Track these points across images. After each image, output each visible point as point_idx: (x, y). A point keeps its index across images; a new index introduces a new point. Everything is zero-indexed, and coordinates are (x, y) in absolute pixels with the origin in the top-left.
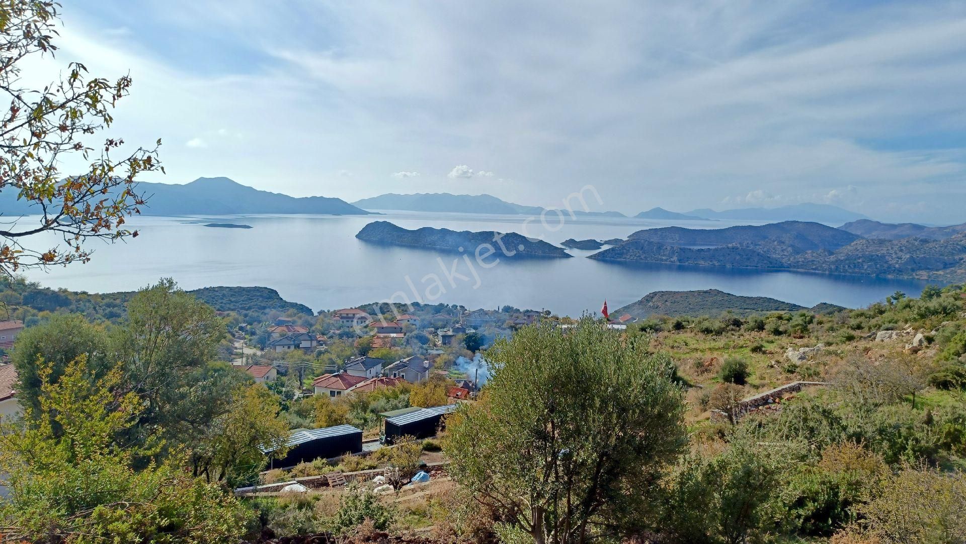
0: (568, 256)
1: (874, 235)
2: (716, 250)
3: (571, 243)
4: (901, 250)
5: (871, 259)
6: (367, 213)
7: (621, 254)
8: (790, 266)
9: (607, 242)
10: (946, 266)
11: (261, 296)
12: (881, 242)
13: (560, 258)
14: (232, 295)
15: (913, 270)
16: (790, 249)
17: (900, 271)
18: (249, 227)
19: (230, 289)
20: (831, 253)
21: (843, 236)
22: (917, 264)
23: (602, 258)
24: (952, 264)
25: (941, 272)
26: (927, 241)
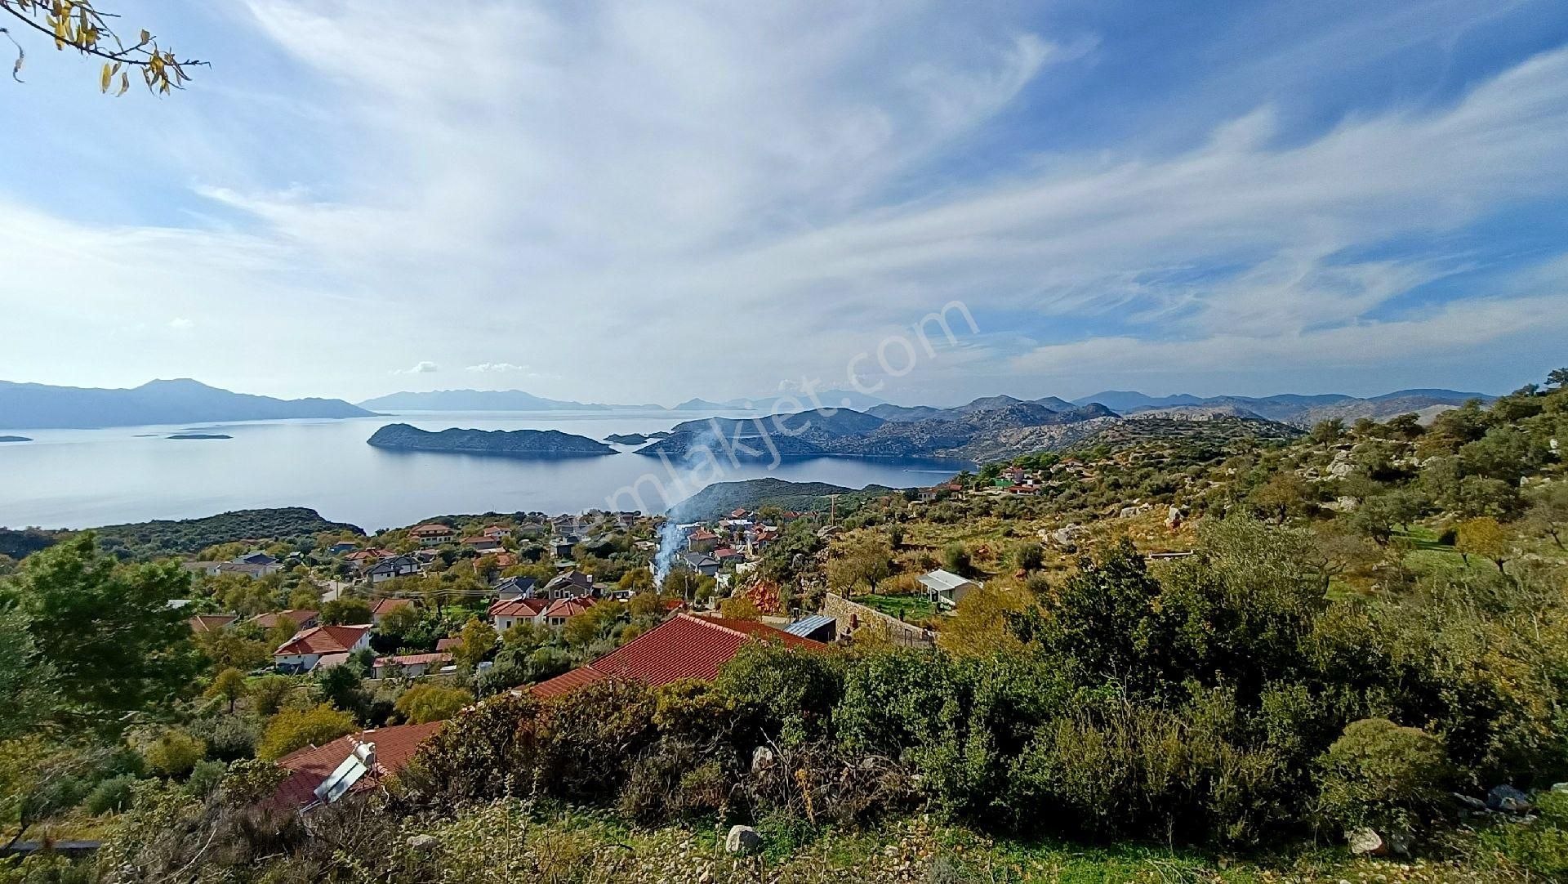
0: (614, 452)
1: (895, 418)
3: (616, 438)
4: (922, 431)
5: (898, 440)
6: (378, 415)
9: (650, 436)
11: (301, 519)
12: (905, 424)
13: (606, 454)
14: (262, 520)
15: (933, 449)
16: (826, 435)
17: (922, 450)
18: (228, 437)
19: (259, 512)
20: (864, 437)
21: (869, 420)
22: (936, 444)
23: (650, 453)
24: (964, 443)
25: (955, 450)
26: (941, 422)
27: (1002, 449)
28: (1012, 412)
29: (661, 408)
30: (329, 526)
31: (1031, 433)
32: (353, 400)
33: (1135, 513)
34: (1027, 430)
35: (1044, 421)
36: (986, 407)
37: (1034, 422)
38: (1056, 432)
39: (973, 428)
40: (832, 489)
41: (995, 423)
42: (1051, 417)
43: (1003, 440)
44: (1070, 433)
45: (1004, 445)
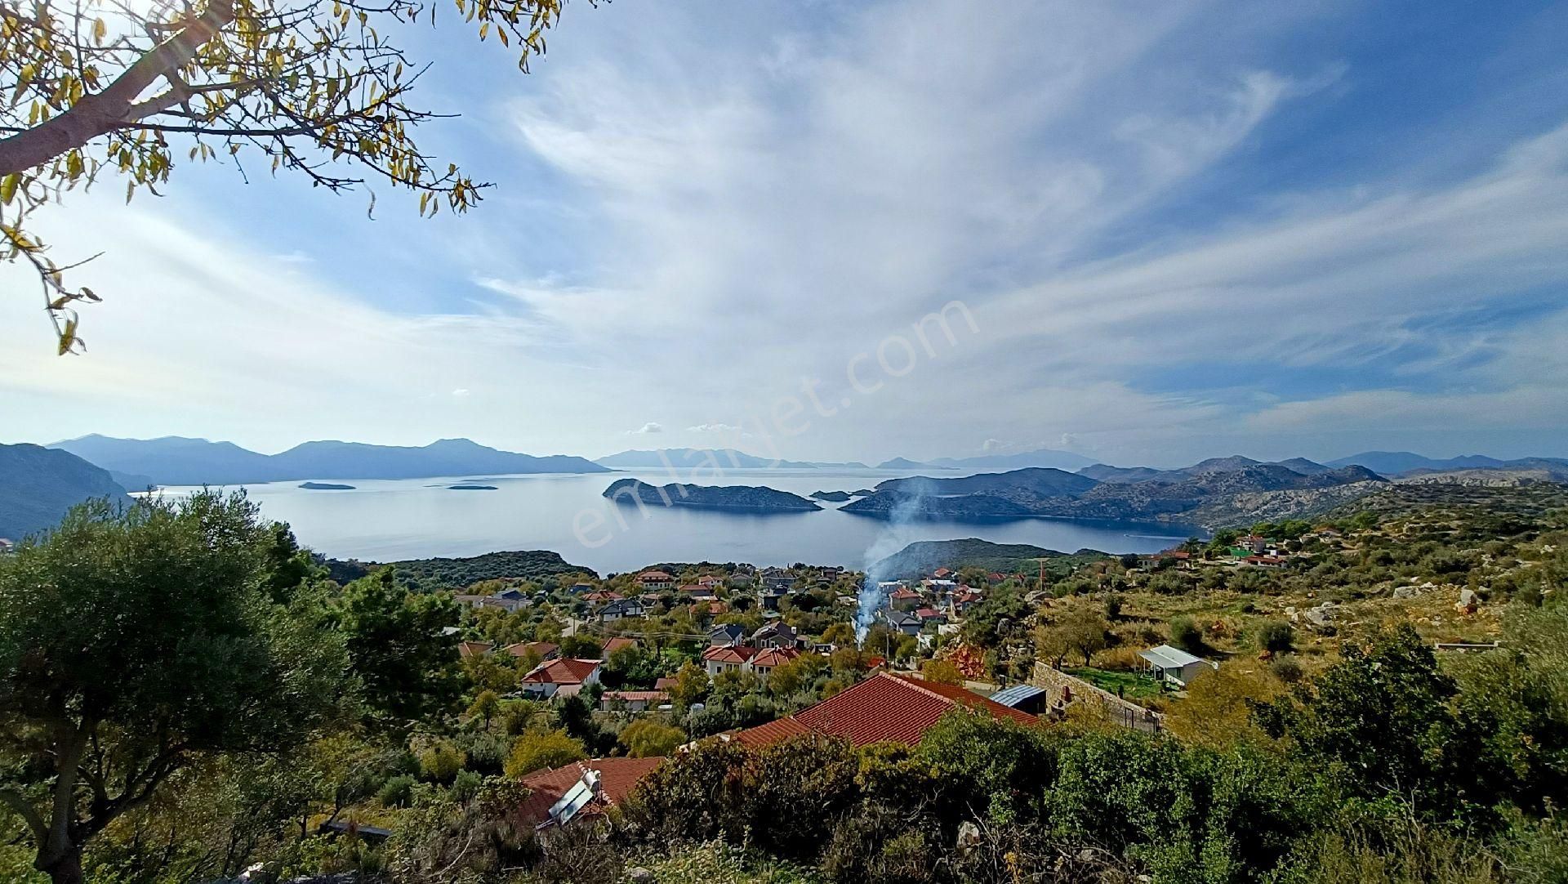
0: (820, 509)
1: (1110, 479)
2: (964, 498)
3: (820, 495)
4: (1143, 494)
5: (1113, 503)
6: (610, 471)
7: (872, 506)
8: (1037, 512)
9: (854, 494)
10: (1185, 509)
11: (547, 561)
12: (1122, 486)
13: (811, 511)
14: (517, 561)
15: (1155, 513)
16: (1034, 496)
17: (1142, 514)
19: (515, 554)
20: (1075, 499)
21: (1082, 481)
22: (1157, 507)
23: (852, 510)
24: (1191, 507)
25: (1181, 515)
26: (1163, 485)
27: (1239, 515)
28: (1249, 474)
29: (862, 466)
30: (570, 569)
31: (1273, 498)
32: (591, 457)
33: (1414, 593)
34: (1268, 495)
35: (1288, 485)
36: (1217, 469)
37: (1276, 485)
38: (1305, 497)
39: (1202, 492)
40: (1040, 552)
41: (1228, 487)
42: (1298, 480)
43: (1239, 505)
44: (1322, 499)
45: (1241, 510)
